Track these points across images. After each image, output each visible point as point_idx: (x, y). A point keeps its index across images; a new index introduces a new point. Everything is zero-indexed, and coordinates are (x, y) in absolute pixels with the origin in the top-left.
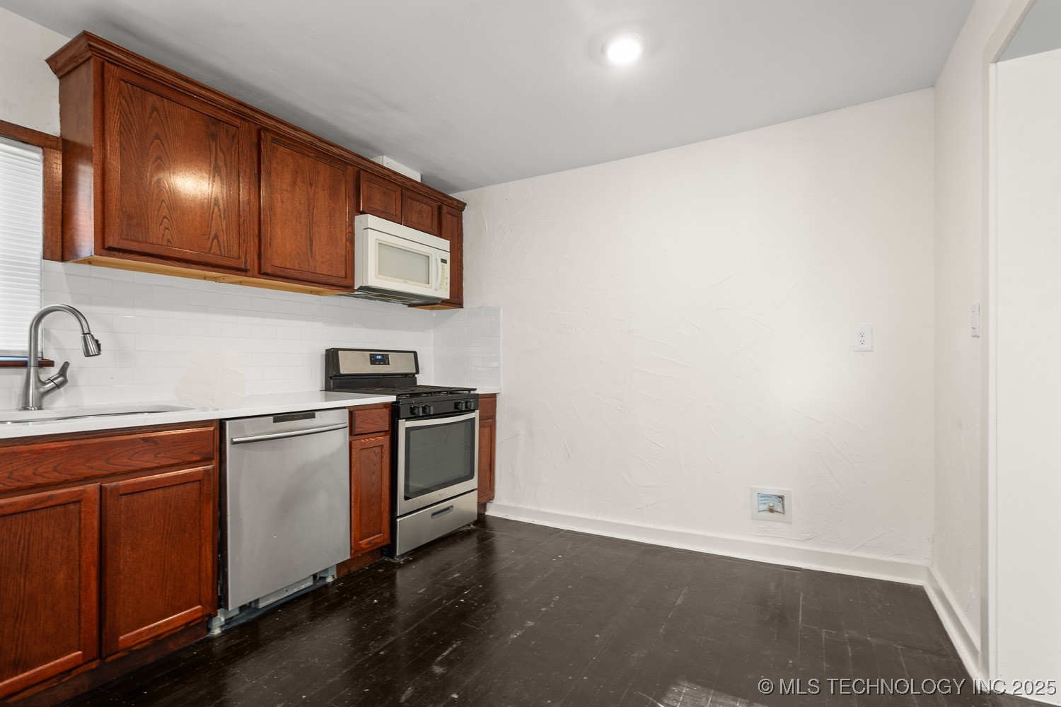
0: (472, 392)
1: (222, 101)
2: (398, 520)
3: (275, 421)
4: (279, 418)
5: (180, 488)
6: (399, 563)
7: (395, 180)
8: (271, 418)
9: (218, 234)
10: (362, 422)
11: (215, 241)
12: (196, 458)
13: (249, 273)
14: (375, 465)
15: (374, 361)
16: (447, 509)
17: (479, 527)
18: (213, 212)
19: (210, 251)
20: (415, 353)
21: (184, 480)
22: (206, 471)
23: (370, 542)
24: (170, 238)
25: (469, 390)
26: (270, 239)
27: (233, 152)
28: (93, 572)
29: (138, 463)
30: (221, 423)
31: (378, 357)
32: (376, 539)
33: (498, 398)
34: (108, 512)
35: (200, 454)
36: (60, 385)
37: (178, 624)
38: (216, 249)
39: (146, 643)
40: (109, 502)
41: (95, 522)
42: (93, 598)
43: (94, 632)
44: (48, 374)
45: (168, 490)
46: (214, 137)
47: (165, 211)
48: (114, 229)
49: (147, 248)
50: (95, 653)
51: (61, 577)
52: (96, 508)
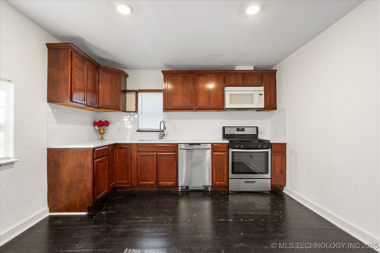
0: (268, 142)
1: (186, 72)
2: (230, 179)
3: (189, 145)
4: (191, 144)
5: (170, 156)
6: (230, 193)
7: (240, 72)
10: (216, 148)
12: (173, 151)
13: (193, 110)
14: (221, 161)
15: (238, 130)
16: (254, 182)
17: (272, 194)
18: (185, 97)
20: (257, 128)
21: (170, 155)
22: (174, 154)
23: (219, 183)
24: (176, 105)
25: (268, 141)
26: (198, 100)
27: (189, 82)
28: (156, 169)
29: (162, 150)
30: (177, 145)
31: (240, 129)
32: (222, 183)
33: (287, 145)
34: (158, 159)
35: (173, 150)
36: (164, 135)
37: (170, 184)
38: (185, 106)
39: (164, 186)
40: (158, 157)
41: (156, 160)
42: (156, 173)
43: (156, 180)
44: (162, 133)
45: (168, 157)
46: (184, 80)
47: (175, 100)
48: (166, 105)
49: (172, 108)
50: (156, 184)
51: (151, 168)
52: (156, 157)
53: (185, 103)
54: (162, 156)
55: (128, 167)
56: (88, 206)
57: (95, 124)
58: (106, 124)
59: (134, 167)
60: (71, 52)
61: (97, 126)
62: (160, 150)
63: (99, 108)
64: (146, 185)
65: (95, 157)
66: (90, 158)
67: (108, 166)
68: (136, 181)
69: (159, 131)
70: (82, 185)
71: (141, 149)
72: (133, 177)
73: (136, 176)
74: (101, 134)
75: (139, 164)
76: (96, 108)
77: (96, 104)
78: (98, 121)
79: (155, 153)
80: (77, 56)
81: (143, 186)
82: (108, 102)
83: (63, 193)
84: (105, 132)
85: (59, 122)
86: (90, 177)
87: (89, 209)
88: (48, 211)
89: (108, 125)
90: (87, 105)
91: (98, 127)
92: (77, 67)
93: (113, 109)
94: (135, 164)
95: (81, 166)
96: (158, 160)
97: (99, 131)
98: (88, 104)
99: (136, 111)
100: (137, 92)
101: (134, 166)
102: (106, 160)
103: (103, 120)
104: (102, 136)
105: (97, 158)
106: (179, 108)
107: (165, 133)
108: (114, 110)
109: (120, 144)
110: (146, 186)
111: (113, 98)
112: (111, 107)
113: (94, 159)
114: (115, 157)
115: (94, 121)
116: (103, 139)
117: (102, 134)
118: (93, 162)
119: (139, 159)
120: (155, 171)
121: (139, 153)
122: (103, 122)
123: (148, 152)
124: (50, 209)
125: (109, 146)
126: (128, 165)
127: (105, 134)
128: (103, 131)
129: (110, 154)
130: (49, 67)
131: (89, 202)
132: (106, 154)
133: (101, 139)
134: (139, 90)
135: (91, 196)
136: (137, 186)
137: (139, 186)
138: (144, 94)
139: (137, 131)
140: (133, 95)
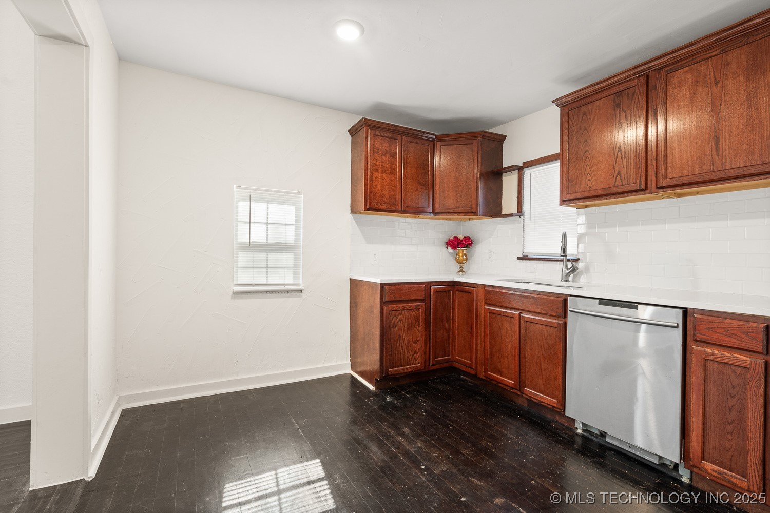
1: (623, 76)
3: (600, 303)
4: (603, 302)
5: (548, 328)
8: (597, 301)
9: (620, 170)
10: (708, 329)
11: (618, 176)
12: (554, 314)
18: (617, 157)
19: (615, 184)
21: (548, 325)
22: (558, 323)
23: (720, 473)
24: (591, 185)
26: (665, 157)
27: (633, 106)
29: (531, 308)
30: (566, 298)
32: (732, 477)
34: (522, 327)
35: (556, 312)
37: (548, 402)
38: (618, 182)
39: (537, 401)
40: (522, 322)
41: (518, 330)
42: (517, 362)
43: (518, 378)
45: (544, 327)
46: (618, 105)
47: (588, 170)
48: (565, 189)
49: (579, 196)
50: (518, 387)
51: (509, 346)
52: (517, 323)
53: (619, 173)
54: (532, 324)
56: (376, 380)
57: (448, 243)
61: (451, 247)
62: (526, 306)
63: (435, 213)
64: (500, 383)
65: (385, 300)
66: (378, 301)
67: (426, 322)
68: (484, 366)
70: (371, 340)
72: (479, 355)
73: (484, 358)
74: (458, 261)
75: (488, 330)
77: (428, 207)
78: (452, 238)
79: (517, 313)
82: (451, 201)
83: (359, 347)
84: (467, 260)
86: (378, 331)
87: (377, 384)
88: (350, 367)
91: (453, 249)
93: (461, 214)
94: (482, 328)
95: (371, 310)
96: (521, 332)
97: (456, 258)
99: (520, 211)
100: (520, 169)
101: (481, 332)
102: (417, 310)
103: (461, 237)
104: (461, 266)
105: (391, 303)
106: (600, 193)
108: (463, 214)
110: (500, 385)
111: (462, 191)
113: (383, 303)
114: (453, 309)
116: (463, 272)
117: (462, 263)
118: (382, 309)
119: (487, 318)
120: (515, 357)
123: (502, 307)
124: (352, 365)
125: (433, 284)
127: (469, 262)
128: (463, 256)
129: (433, 299)
131: (377, 372)
132: (419, 298)
133: (460, 272)
134: (524, 163)
135: (379, 364)
136: (485, 378)
137: (488, 380)
138: (533, 170)
139: (518, 258)
140: (514, 176)
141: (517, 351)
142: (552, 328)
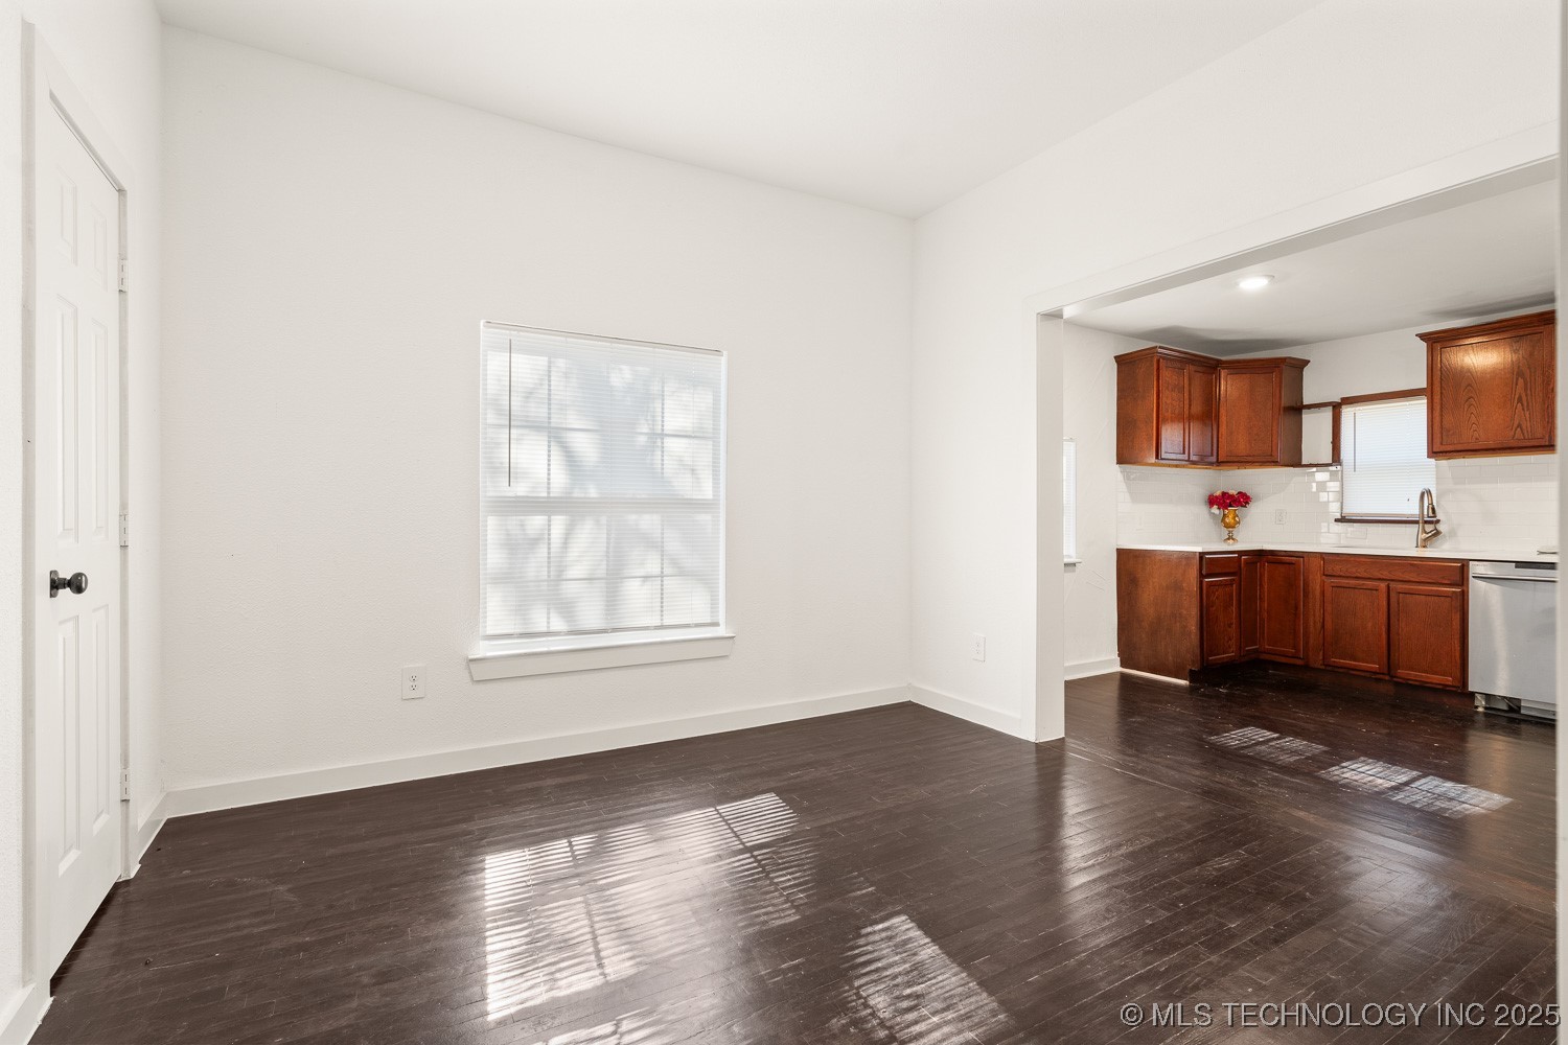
1: (1524, 320)
3: (1517, 567)
4: (1522, 565)
5: (1438, 598)
8: (1514, 565)
9: (1521, 423)
11: (1519, 429)
12: (1446, 582)
18: (1516, 408)
19: (1513, 437)
21: (1439, 595)
22: (1454, 592)
24: (1478, 436)
30: (1464, 565)
34: (1392, 600)
35: (1450, 580)
36: (1435, 535)
37: (1435, 681)
38: (1519, 436)
39: (1417, 683)
40: (1393, 594)
41: (1385, 603)
42: (1384, 642)
43: (1385, 660)
44: (1429, 528)
45: (1429, 598)
47: (1473, 419)
48: (1437, 440)
49: (1459, 447)
50: (1386, 671)
51: (1370, 624)
52: (1385, 596)
53: (1519, 425)
54: (1409, 596)
55: (1295, 614)
56: (1191, 670)
57: (1212, 501)
58: (1242, 500)
59: (1314, 615)
60: (1158, 361)
61: (1215, 507)
62: (1399, 575)
63: (1219, 463)
64: (1353, 669)
65: (1204, 572)
66: (1193, 573)
67: (1239, 601)
68: (1321, 653)
69: (1417, 522)
70: (1178, 624)
71: (1338, 569)
72: (1311, 641)
73: (1321, 642)
74: (1227, 526)
75: (1329, 608)
76: (1211, 464)
77: (1212, 455)
78: (1218, 493)
79: (1384, 584)
80: (1169, 364)
81: (1341, 670)
82: (1242, 447)
83: (1144, 636)
84: (1239, 523)
85: (1136, 497)
86: (1194, 612)
87: (1193, 676)
88: (1119, 663)
89: (1247, 503)
90: (1189, 460)
91: (1219, 508)
92: (1167, 388)
93: (1256, 464)
94: (1318, 607)
95: (1177, 587)
96: (1392, 605)
97: (1223, 520)
98: (1193, 458)
99: (1336, 458)
100: (1336, 407)
102: (1232, 585)
103: (1233, 492)
104: (1230, 532)
105: (1209, 575)
106: (1492, 446)
107: (1440, 527)
109: (1272, 553)
110: (1352, 672)
111: (1258, 434)
112: (1250, 459)
113: (1202, 576)
114: (1261, 585)
115: (1208, 494)
116: (1232, 536)
117: (1230, 528)
118: (1201, 583)
119: (1328, 594)
120: (1381, 635)
121: (1328, 581)
122: (1232, 496)
123: (1357, 578)
124: (1121, 661)
125: (1241, 553)
126: (1296, 608)
127: (1240, 527)
128: (1234, 518)
129: (1243, 572)
130: (1119, 398)
131: (1193, 661)
132: (1232, 570)
133: (1228, 539)
134: (1343, 399)
135: (1198, 651)
136: (1323, 667)
137: (1329, 668)
138: (1361, 408)
139: (1336, 520)
140: (1323, 414)
141: (1384, 629)
142: (1443, 599)
